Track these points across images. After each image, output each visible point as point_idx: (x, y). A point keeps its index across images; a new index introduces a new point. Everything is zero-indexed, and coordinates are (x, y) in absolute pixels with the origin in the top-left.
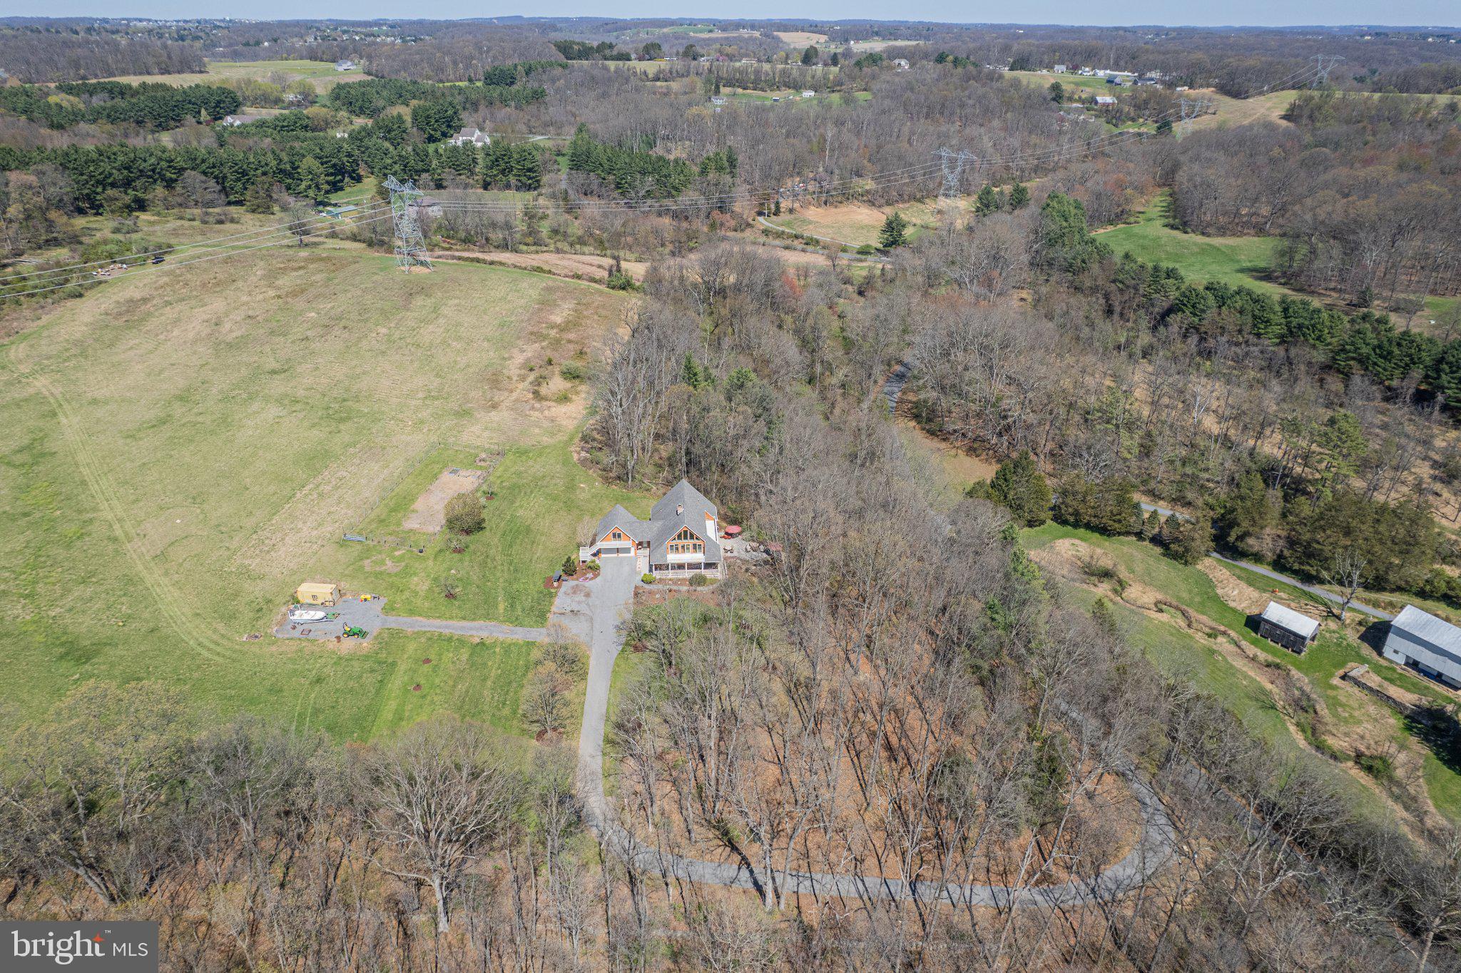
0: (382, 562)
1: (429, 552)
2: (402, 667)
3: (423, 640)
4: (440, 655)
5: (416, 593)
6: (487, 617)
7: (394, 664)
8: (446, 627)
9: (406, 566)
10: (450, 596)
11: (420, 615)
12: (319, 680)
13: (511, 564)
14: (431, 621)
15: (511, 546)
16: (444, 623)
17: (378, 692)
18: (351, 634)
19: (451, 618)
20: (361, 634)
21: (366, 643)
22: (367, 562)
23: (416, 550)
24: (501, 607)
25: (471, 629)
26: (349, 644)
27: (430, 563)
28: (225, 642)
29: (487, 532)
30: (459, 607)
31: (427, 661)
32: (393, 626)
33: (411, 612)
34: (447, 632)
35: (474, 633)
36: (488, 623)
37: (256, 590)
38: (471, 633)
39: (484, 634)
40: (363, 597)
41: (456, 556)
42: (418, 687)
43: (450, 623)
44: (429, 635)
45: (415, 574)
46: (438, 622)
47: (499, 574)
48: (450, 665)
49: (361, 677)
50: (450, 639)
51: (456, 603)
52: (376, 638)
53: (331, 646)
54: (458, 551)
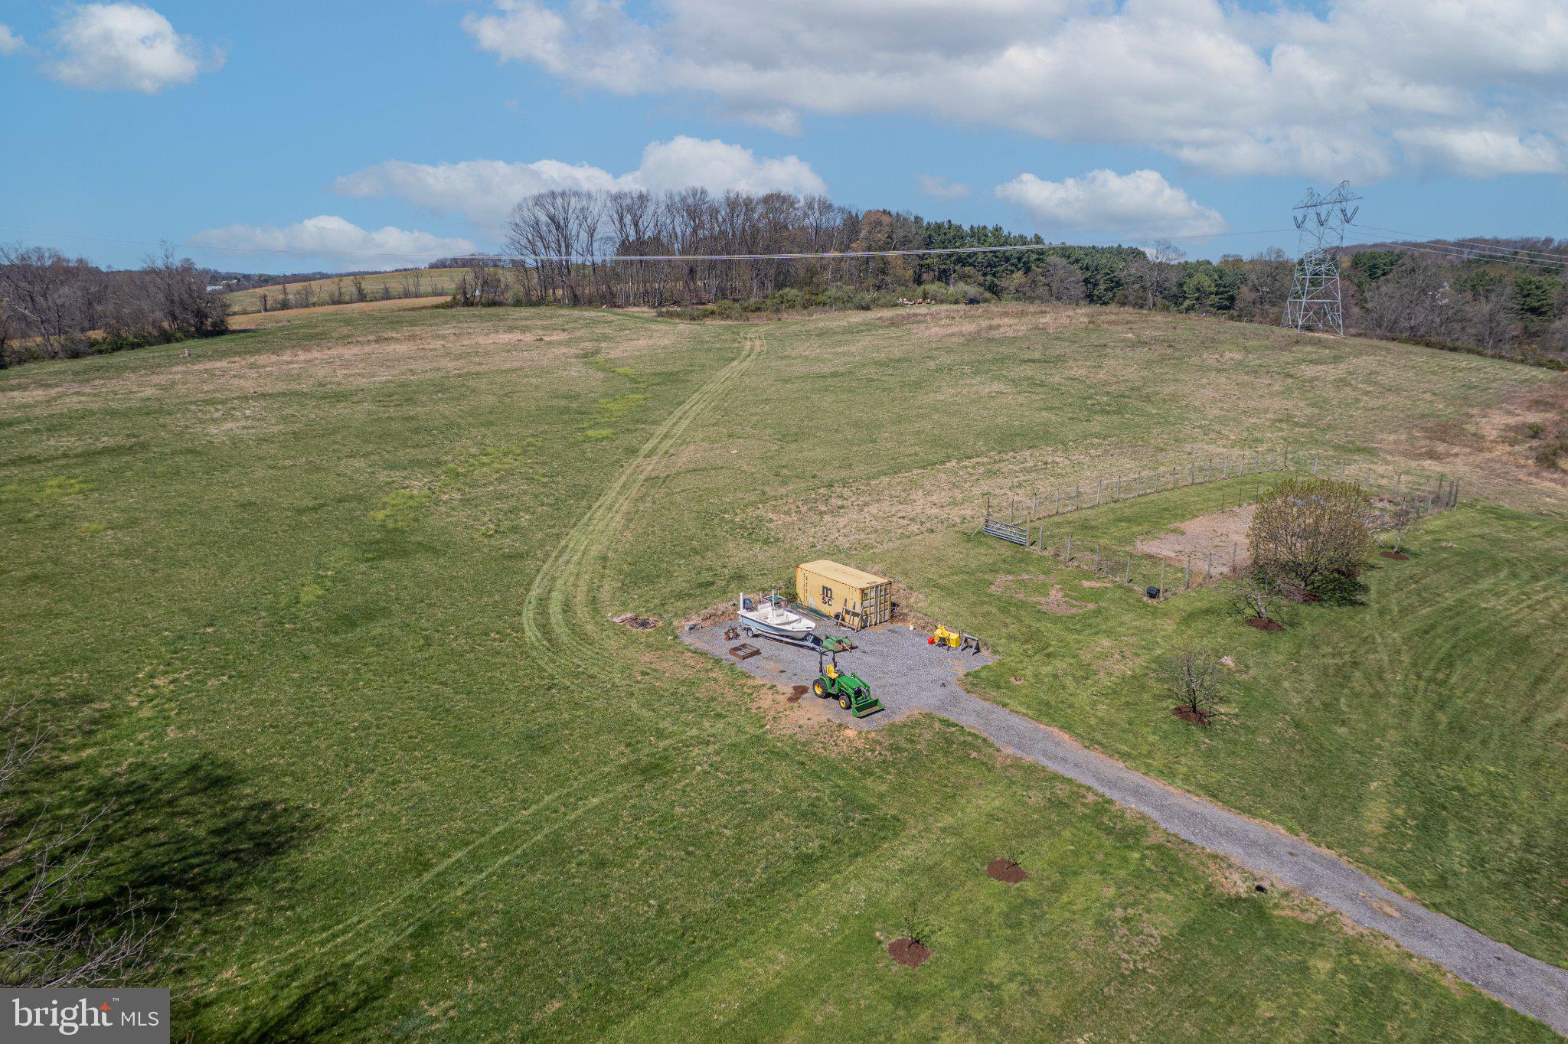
0: (1042, 589)
1: (1179, 602)
2: (910, 850)
3: (1036, 798)
4: (1067, 873)
5: (1086, 673)
6: (1308, 821)
7: (890, 827)
8: (1137, 792)
9: (1098, 613)
10: (1192, 713)
11: (1067, 728)
12: (653, 770)
13: (1441, 706)
14: (1096, 758)
15: (1448, 662)
16: (1136, 778)
17: (770, 887)
18: (832, 692)
19: (1168, 773)
20: (862, 702)
21: (854, 730)
22: (1002, 579)
23: (1139, 589)
24: (1376, 815)
25: (1229, 834)
26: (815, 712)
27: (1169, 626)
28: (582, 612)
29: (1369, 617)
30: (1210, 754)
31: (1009, 871)
32: (969, 722)
33: (1045, 711)
34: (1133, 806)
35: (1235, 853)
36: (1303, 842)
37: (738, 553)
38: (1223, 847)
39: (1279, 877)
40: (940, 632)
41: (1254, 634)
42: (914, 948)
43: (1156, 785)
44: (1062, 791)
45: (1109, 633)
46: (1114, 768)
47: (1384, 716)
48: (1087, 928)
49: (761, 815)
50: (1130, 835)
51: (1199, 735)
52: (893, 730)
53: (766, 701)
54: (1262, 623)
